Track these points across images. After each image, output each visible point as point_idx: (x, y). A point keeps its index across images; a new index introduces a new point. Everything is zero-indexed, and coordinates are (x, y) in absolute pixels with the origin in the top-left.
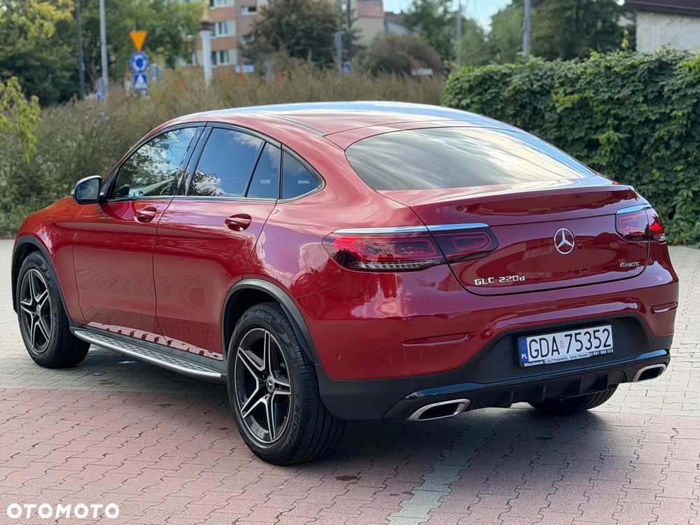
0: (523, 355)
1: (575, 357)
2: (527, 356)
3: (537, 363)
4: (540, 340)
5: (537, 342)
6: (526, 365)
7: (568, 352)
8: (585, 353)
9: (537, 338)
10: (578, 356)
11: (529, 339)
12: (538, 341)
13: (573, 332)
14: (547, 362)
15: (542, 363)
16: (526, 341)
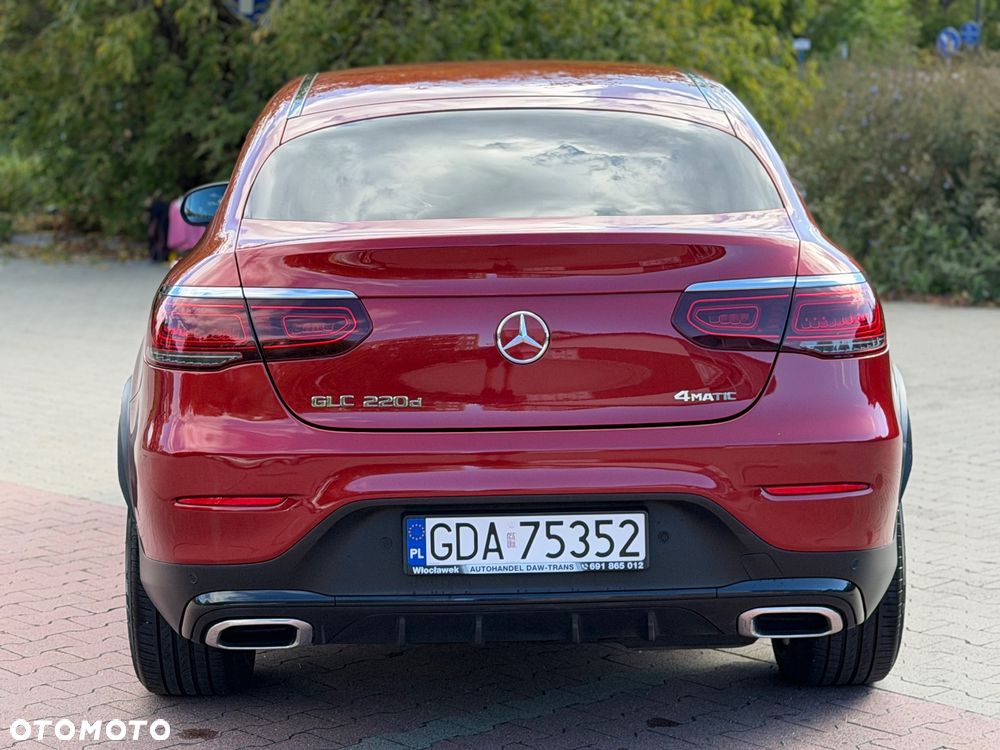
0: (413, 552)
1: (541, 568)
2: (424, 553)
3: (445, 571)
4: (458, 526)
5: (449, 530)
6: (416, 570)
7: (524, 557)
8: (568, 563)
9: (452, 521)
10: (548, 566)
11: (430, 522)
12: (454, 529)
13: (543, 519)
14: (467, 571)
15: (456, 570)
16: (424, 525)
